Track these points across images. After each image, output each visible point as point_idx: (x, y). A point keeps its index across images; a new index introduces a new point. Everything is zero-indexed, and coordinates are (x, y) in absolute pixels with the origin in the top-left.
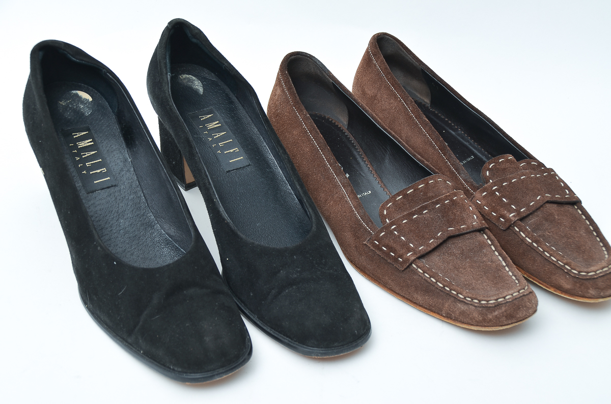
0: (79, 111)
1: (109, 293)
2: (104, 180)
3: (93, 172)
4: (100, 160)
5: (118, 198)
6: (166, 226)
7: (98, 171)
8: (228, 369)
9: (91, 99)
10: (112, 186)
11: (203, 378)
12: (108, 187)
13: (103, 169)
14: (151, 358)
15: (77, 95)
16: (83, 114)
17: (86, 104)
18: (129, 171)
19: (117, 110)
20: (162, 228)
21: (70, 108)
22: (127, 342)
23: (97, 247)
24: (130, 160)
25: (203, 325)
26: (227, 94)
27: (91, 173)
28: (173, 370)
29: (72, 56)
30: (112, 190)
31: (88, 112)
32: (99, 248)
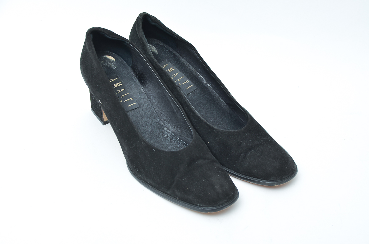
0: (109, 67)
1: (152, 167)
2: (132, 104)
3: (126, 101)
4: (128, 94)
5: (142, 114)
6: (171, 128)
7: (128, 100)
8: (230, 203)
9: (114, 60)
10: (138, 108)
11: (218, 209)
12: (136, 109)
13: (130, 99)
14: (184, 201)
15: (106, 58)
16: (112, 69)
17: (112, 62)
18: (145, 98)
19: (131, 64)
20: (168, 129)
21: (104, 66)
22: (166, 193)
23: (141, 142)
24: (144, 92)
25: (212, 180)
26: (171, 51)
27: (125, 101)
28: (200, 206)
29: (108, 35)
30: (138, 110)
31: (114, 67)
32: (143, 143)
